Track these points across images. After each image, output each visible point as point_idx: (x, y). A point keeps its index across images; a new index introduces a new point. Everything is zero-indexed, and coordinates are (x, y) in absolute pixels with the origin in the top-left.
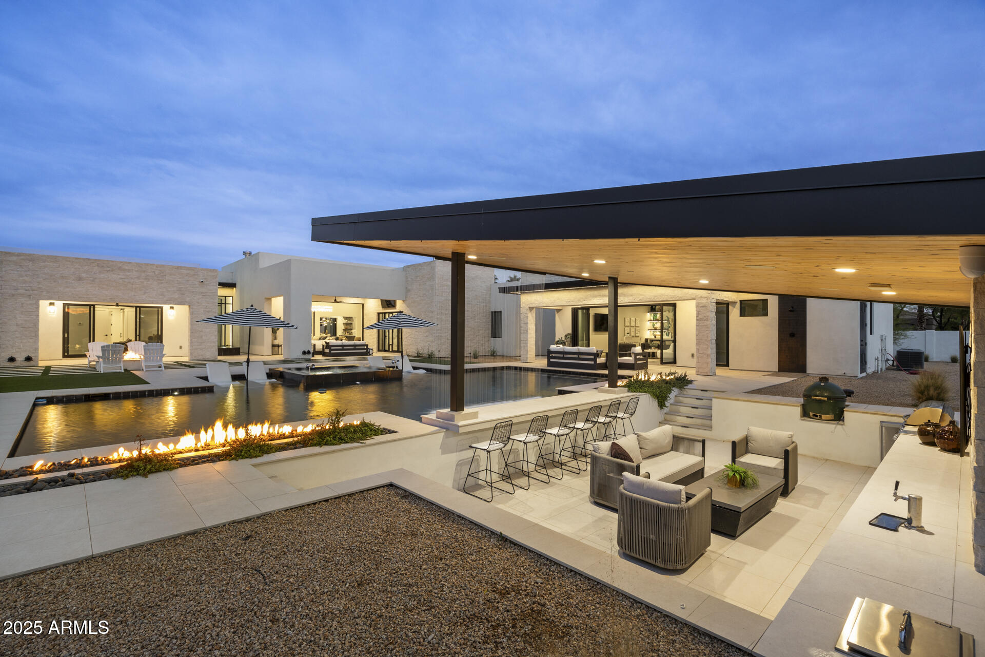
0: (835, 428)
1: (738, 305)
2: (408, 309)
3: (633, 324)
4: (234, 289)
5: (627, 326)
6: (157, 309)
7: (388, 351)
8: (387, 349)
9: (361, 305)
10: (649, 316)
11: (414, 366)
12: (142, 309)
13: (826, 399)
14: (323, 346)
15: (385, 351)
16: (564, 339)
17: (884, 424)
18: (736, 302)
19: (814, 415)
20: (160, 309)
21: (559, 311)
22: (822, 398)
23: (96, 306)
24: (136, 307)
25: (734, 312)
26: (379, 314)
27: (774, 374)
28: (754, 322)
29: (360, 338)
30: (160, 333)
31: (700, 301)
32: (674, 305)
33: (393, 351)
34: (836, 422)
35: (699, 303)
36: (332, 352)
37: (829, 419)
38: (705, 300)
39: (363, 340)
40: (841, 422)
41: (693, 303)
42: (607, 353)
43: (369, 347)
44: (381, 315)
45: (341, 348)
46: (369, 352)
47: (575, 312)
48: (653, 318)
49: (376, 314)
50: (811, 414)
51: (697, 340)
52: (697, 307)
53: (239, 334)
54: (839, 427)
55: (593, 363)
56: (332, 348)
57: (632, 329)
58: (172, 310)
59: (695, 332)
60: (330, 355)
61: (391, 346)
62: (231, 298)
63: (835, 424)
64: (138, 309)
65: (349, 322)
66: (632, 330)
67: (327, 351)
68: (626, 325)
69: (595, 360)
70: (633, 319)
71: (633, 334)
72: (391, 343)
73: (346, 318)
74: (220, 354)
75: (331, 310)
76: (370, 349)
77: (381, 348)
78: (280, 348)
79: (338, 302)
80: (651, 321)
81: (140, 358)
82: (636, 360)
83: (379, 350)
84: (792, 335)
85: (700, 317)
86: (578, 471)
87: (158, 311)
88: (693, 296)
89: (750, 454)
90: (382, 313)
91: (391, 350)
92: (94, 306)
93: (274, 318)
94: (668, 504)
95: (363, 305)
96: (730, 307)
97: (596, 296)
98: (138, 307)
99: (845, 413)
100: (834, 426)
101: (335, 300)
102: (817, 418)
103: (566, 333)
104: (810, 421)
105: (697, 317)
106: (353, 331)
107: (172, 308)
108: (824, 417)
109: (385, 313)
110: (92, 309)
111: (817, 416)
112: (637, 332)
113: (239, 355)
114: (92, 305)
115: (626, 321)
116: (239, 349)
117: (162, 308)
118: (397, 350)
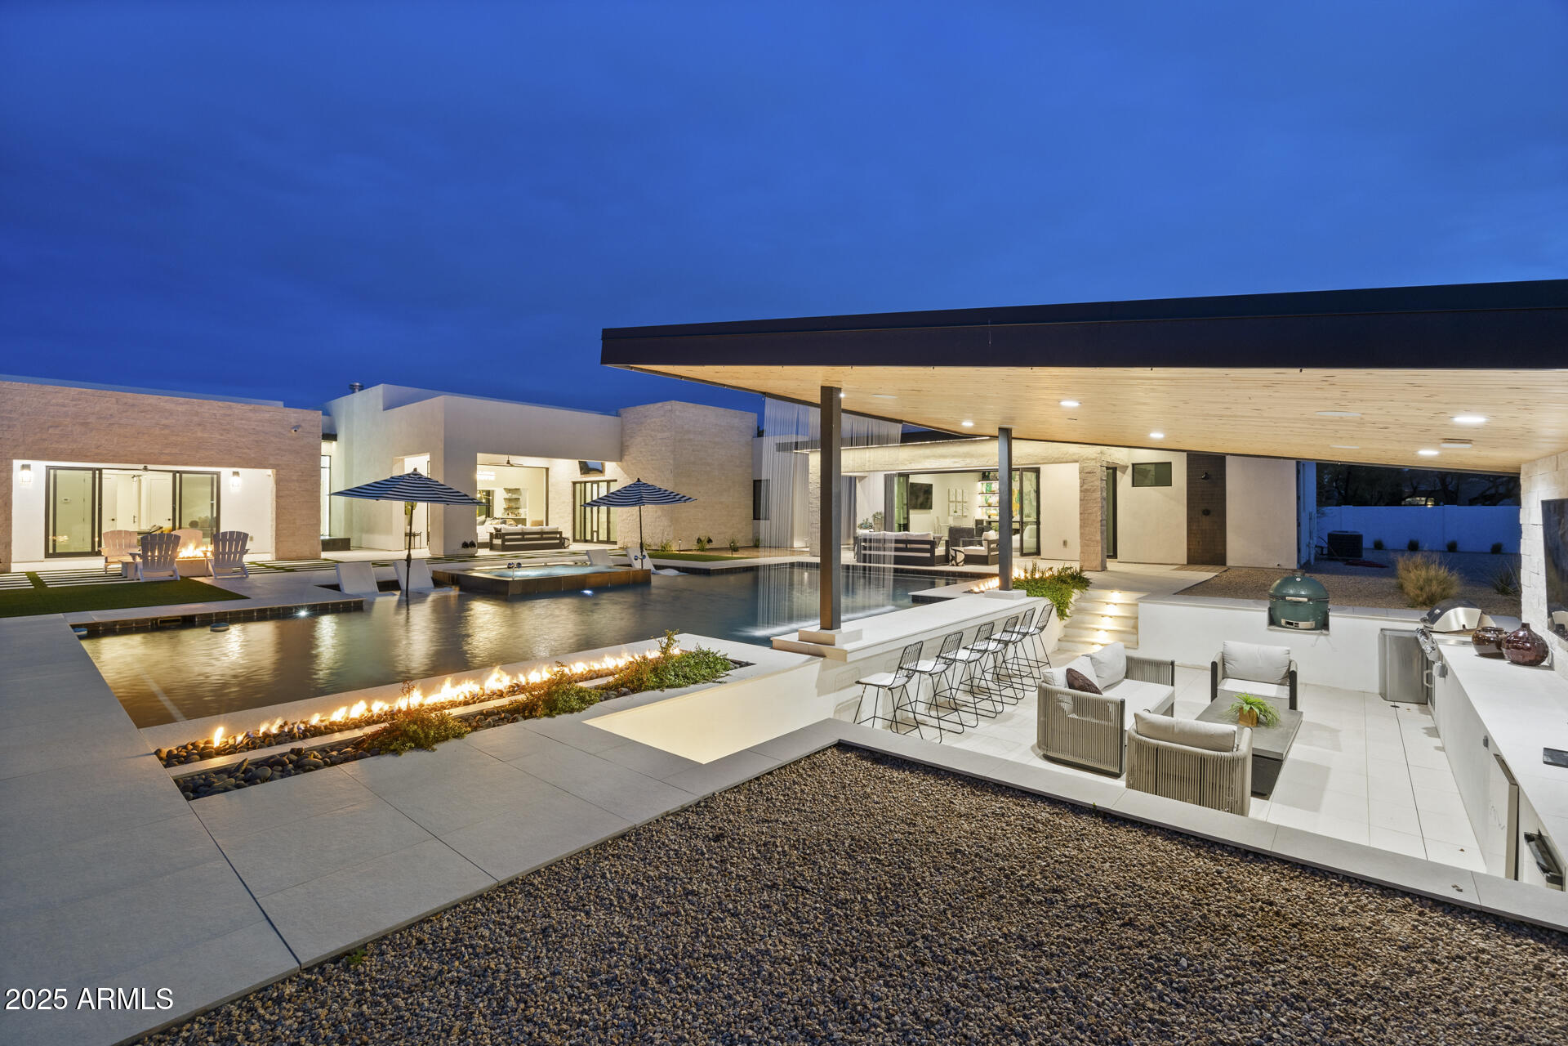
0: (1317, 640)
1: (1130, 470)
2: (625, 475)
3: (960, 499)
4: (334, 443)
5: (953, 502)
6: (209, 476)
7: (591, 541)
8: (588, 537)
9: (545, 470)
10: (981, 486)
11: (656, 564)
12: (184, 475)
13: (1306, 600)
14: (491, 534)
15: (586, 541)
16: (871, 520)
17: (1388, 633)
18: (1127, 467)
19: (1288, 623)
20: (215, 476)
21: (863, 478)
22: (1301, 599)
23: (104, 471)
24: (175, 473)
25: (1124, 481)
26: (574, 483)
27: (1182, 567)
28: (1152, 494)
29: (542, 522)
30: (215, 515)
31: (1085, 465)
32: (1037, 471)
33: (599, 542)
34: (1318, 632)
35: (1083, 467)
36: (506, 543)
37: (1309, 627)
38: (1093, 463)
39: (547, 525)
40: (1324, 632)
41: (1074, 468)
42: (947, 541)
43: (564, 536)
44: (578, 486)
45: (519, 537)
46: (563, 544)
47: (888, 480)
48: (986, 490)
49: (571, 484)
50: (1283, 622)
51: (1081, 520)
52: (1081, 472)
53: (343, 517)
54: (1322, 638)
55: (928, 555)
56: (506, 537)
57: (959, 506)
58: (236, 477)
59: (1078, 510)
60: (504, 548)
61: (595, 534)
62: (328, 458)
63: (1316, 634)
64: (178, 475)
65: (514, 496)
66: (958, 508)
67: (498, 542)
68: (951, 500)
69: (932, 551)
70: (960, 491)
71: (959, 513)
72: (595, 529)
73: (509, 491)
74: (324, 550)
75: (492, 478)
76: (565, 539)
77: (578, 537)
78: (417, 538)
79: (512, 466)
80: (983, 493)
81: (206, 556)
82: (990, 550)
83: (575, 540)
84: (1206, 513)
85: (1085, 487)
86: (994, 715)
87: (212, 479)
88: (1075, 457)
89: (1229, 679)
90: (580, 483)
91: (595, 540)
92: (100, 470)
93: (458, 492)
94: (1219, 753)
95: (547, 469)
96: (1118, 473)
97: (928, 457)
98: (178, 472)
99: (1330, 618)
100: (1315, 637)
101: (508, 463)
102: (1291, 627)
103: (874, 513)
104: (1281, 631)
105: (1081, 487)
106: (521, 511)
107: (236, 473)
108: (1302, 624)
109: (585, 483)
110: (97, 476)
111: (1292, 624)
112: (964, 510)
113: (349, 550)
114: (98, 469)
115: (951, 493)
116: (348, 540)
117: (218, 474)
118: (606, 539)
